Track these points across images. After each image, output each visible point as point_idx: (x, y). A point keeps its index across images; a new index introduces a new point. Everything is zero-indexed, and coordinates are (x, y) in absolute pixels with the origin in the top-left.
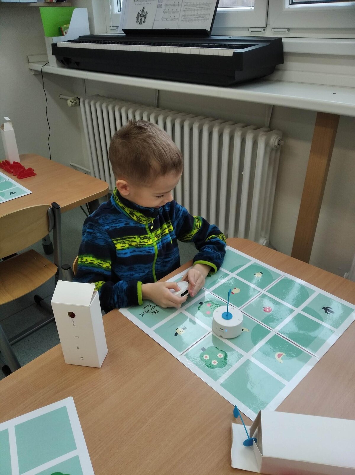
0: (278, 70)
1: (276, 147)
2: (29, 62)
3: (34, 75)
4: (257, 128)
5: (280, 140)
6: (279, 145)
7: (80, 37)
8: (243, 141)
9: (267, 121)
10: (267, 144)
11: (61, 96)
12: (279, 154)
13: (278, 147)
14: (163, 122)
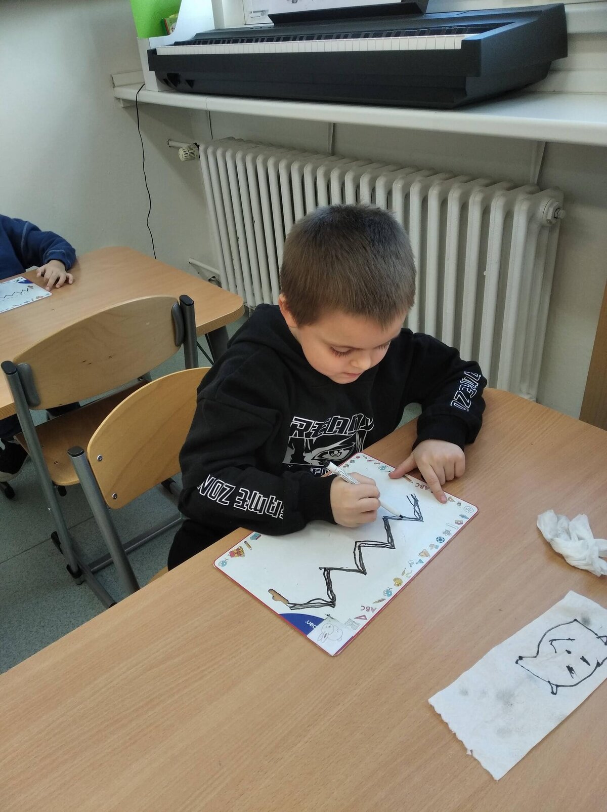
0: (556, 71)
1: (550, 222)
2: (114, 87)
3: (124, 107)
4: (514, 186)
5: (557, 209)
6: (555, 217)
7: (197, 35)
8: (486, 213)
9: (533, 172)
10: (531, 218)
11: (172, 143)
12: (556, 235)
13: (554, 221)
14: (340, 181)
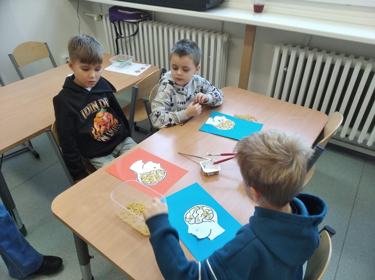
1: (226, 42)
4: (216, 32)
5: (228, 39)
8: (209, 39)
9: (220, 28)
10: (222, 41)
11: (85, 14)
12: (228, 45)
13: (227, 42)
14: (162, 29)
